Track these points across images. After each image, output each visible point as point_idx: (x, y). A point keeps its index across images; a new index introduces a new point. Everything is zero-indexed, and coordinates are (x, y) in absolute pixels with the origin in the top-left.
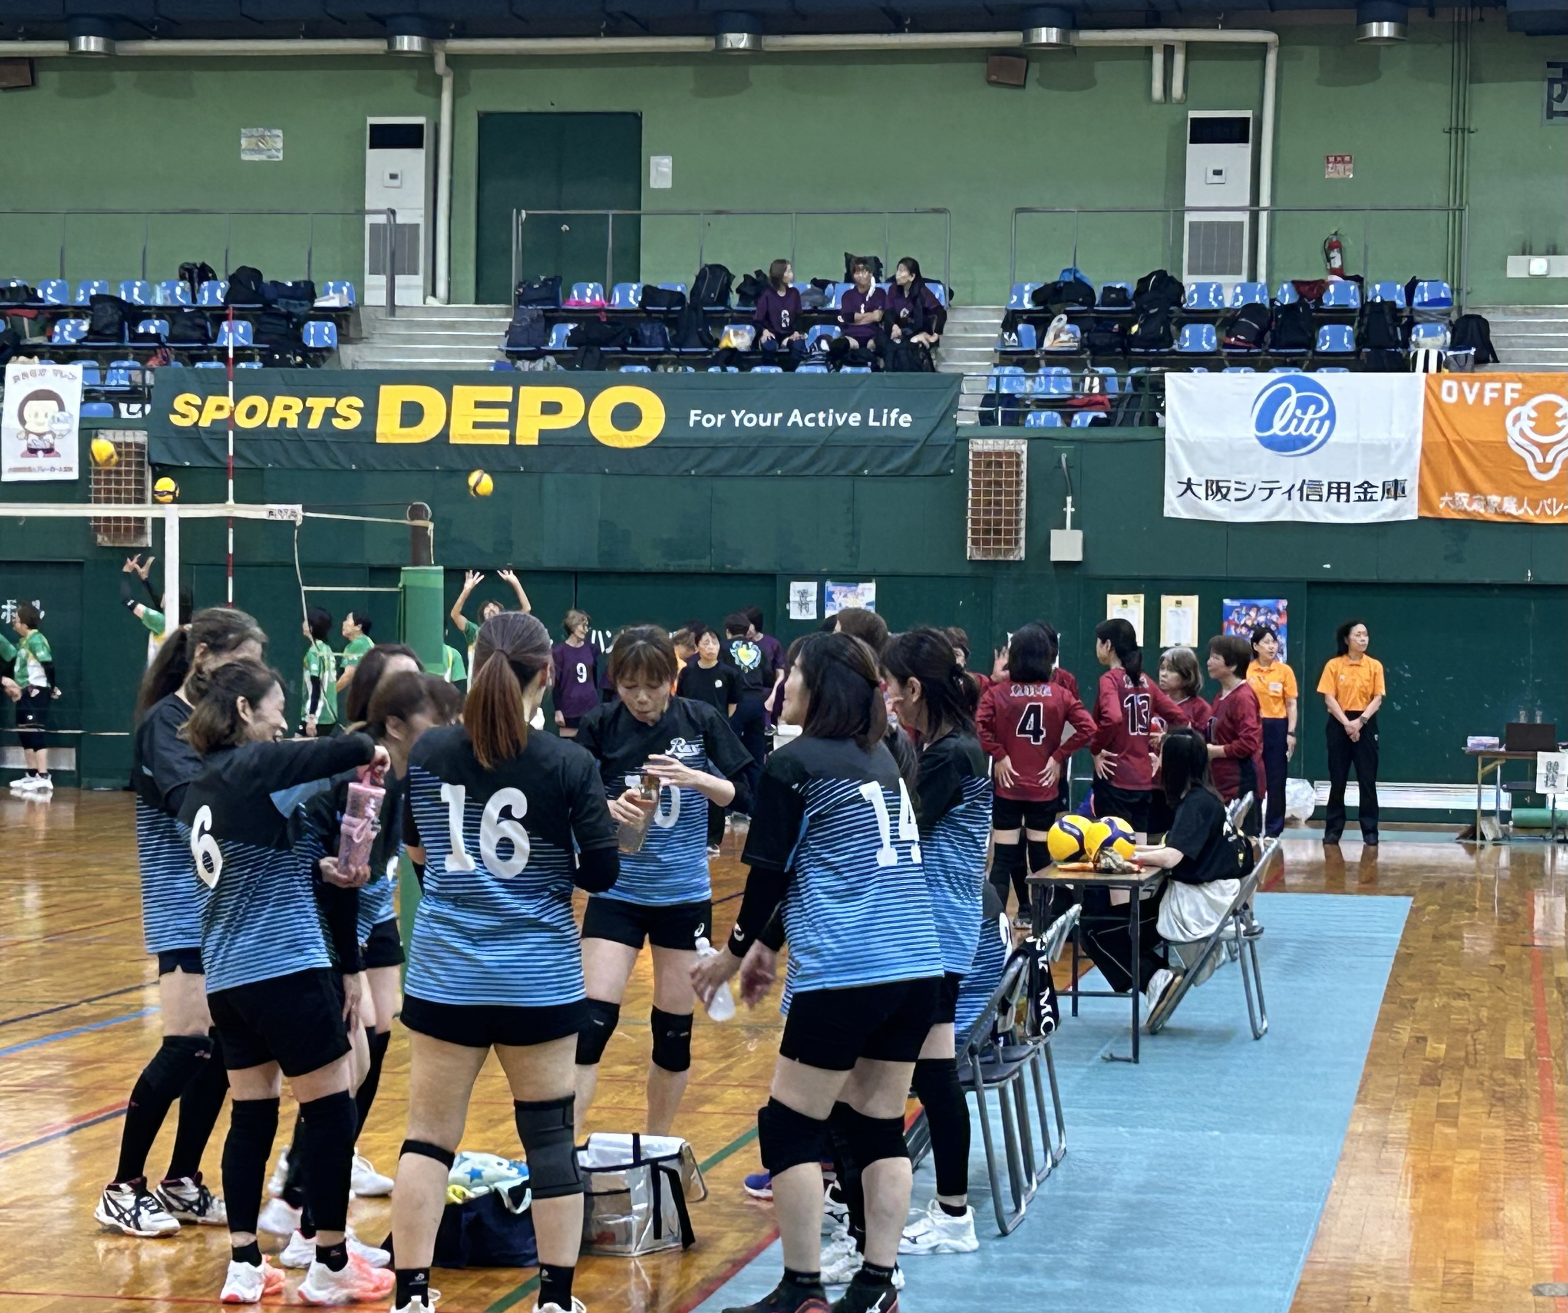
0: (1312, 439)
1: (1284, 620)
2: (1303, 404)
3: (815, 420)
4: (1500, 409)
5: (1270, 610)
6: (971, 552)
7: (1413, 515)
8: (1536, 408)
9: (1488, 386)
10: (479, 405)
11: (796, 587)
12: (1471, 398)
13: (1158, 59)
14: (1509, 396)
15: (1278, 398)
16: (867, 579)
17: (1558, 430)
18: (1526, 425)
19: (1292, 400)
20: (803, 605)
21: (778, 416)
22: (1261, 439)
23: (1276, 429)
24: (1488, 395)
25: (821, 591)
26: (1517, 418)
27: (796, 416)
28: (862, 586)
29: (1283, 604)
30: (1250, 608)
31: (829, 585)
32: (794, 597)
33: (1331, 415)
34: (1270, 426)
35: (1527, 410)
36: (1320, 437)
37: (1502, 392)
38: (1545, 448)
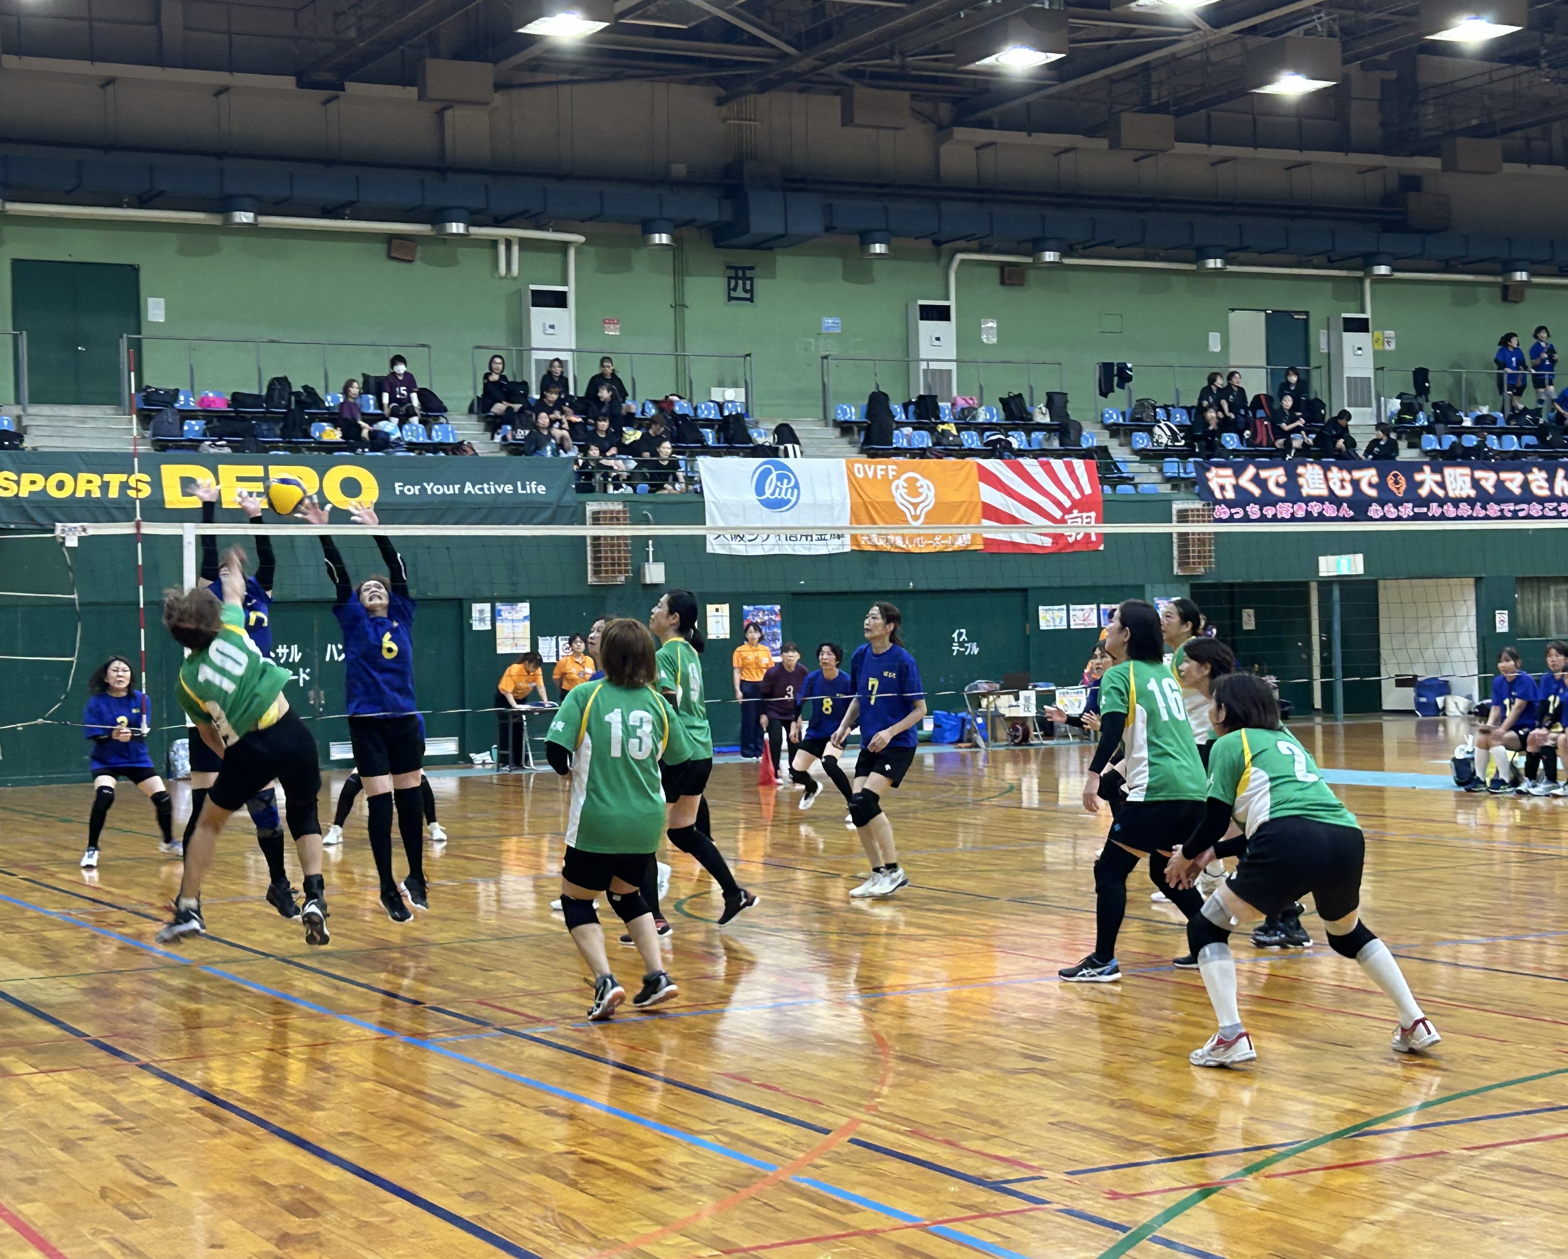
0: (789, 501)
1: (778, 619)
2: (780, 478)
3: (482, 489)
4: (887, 482)
5: (772, 612)
6: (591, 579)
7: (847, 549)
8: (906, 481)
9: (879, 467)
10: (240, 479)
11: (476, 607)
12: (870, 475)
13: (502, 248)
14: (891, 474)
15: (766, 474)
16: (522, 600)
17: (920, 494)
18: (903, 491)
19: (774, 474)
20: (482, 620)
21: (457, 487)
22: (761, 501)
23: (768, 494)
24: (879, 473)
25: (493, 609)
26: (897, 488)
27: (468, 487)
28: (520, 605)
29: (777, 608)
30: (759, 610)
31: (499, 606)
32: (475, 614)
33: (797, 486)
34: (764, 493)
35: (901, 482)
36: (794, 500)
37: (886, 470)
38: (915, 506)
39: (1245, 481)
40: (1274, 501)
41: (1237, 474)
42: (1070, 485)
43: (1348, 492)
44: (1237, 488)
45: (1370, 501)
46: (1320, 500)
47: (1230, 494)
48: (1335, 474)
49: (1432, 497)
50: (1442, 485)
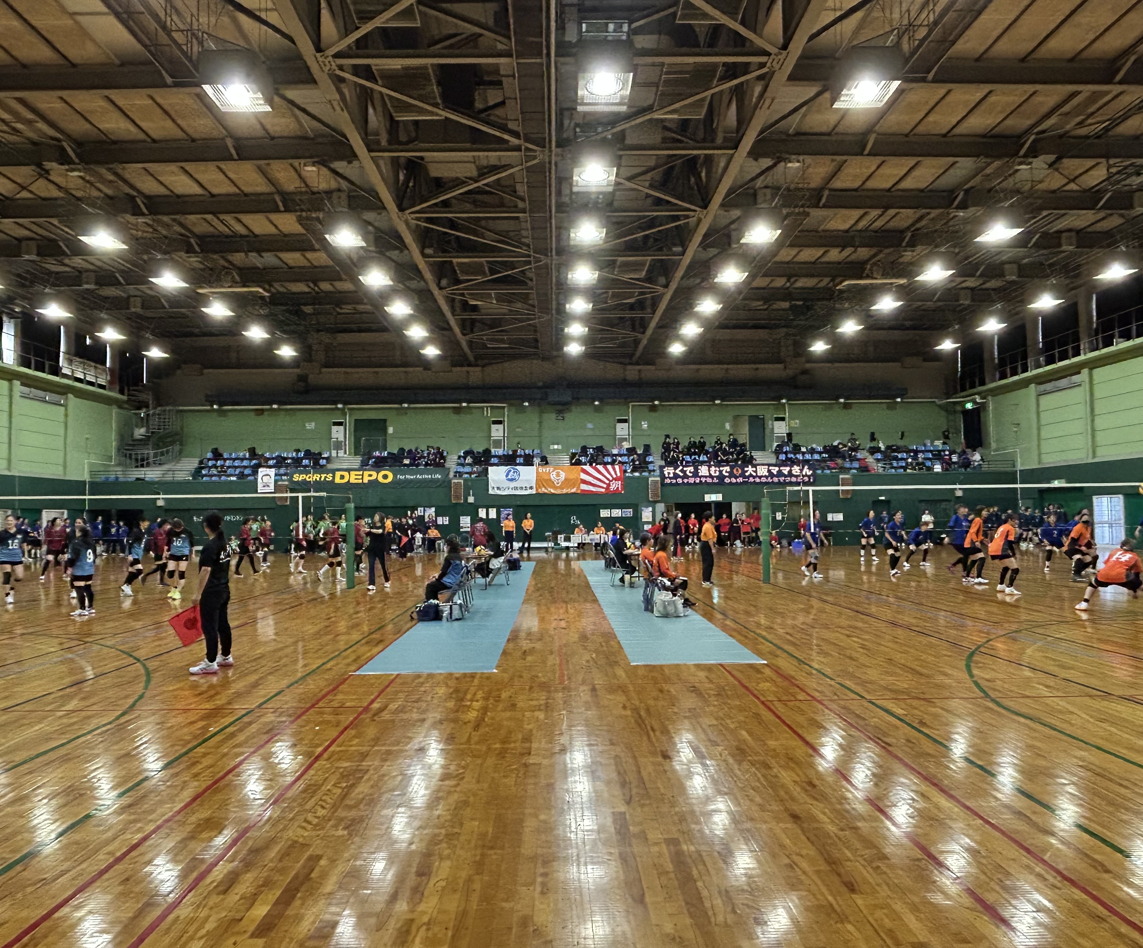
2: (514, 472)
3: (422, 476)
4: (550, 473)
6: (453, 501)
7: (535, 493)
8: (557, 473)
10: (356, 475)
11: (419, 509)
12: (544, 471)
13: (486, 409)
14: (551, 470)
15: (510, 471)
16: (433, 507)
17: (560, 476)
18: (555, 476)
19: (512, 471)
20: (421, 512)
21: (415, 476)
22: (506, 479)
24: (548, 470)
25: (424, 509)
26: (553, 474)
27: (419, 476)
32: (419, 511)
33: (519, 474)
34: (508, 476)
36: (517, 478)
38: (557, 480)
39: (677, 471)
40: (688, 477)
41: (675, 469)
42: (613, 473)
43: (717, 474)
44: (674, 473)
45: (726, 477)
46: (706, 477)
47: (671, 475)
48: (713, 469)
49: (751, 475)
50: (756, 472)
